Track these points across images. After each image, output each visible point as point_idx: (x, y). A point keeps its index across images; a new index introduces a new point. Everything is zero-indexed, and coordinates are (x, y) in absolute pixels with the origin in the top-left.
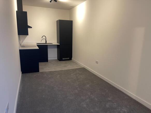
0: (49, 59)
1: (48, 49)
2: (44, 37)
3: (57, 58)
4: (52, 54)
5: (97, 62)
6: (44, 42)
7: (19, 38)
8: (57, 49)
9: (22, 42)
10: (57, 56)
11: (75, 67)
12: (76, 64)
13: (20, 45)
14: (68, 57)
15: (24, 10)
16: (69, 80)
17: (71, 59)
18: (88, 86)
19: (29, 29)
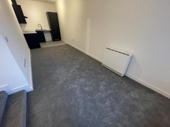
0: (46, 40)
1: (44, 34)
2: (39, 25)
3: (51, 40)
4: (48, 37)
5: (73, 40)
6: (40, 29)
7: (21, 26)
8: (50, 34)
9: (24, 29)
10: (51, 38)
11: (62, 44)
12: (64, 42)
13: (23, 31)
14: (58, 39)
15: (18, 4)
16: (58, 50)
17: (60, 40)
18: (68, 52)
19: (26, 19)
